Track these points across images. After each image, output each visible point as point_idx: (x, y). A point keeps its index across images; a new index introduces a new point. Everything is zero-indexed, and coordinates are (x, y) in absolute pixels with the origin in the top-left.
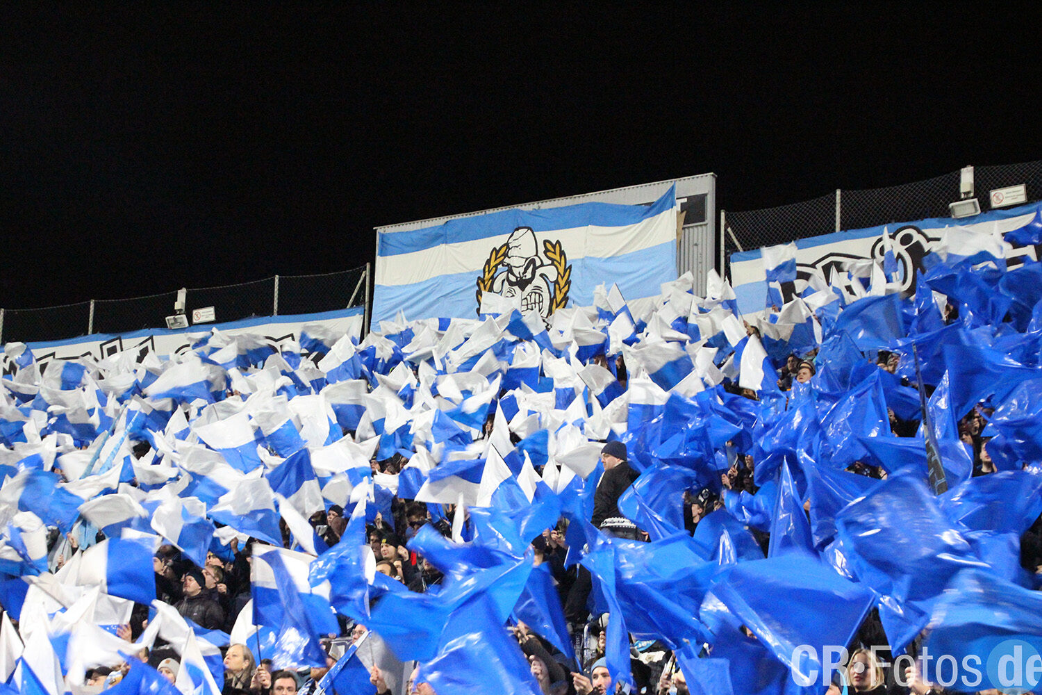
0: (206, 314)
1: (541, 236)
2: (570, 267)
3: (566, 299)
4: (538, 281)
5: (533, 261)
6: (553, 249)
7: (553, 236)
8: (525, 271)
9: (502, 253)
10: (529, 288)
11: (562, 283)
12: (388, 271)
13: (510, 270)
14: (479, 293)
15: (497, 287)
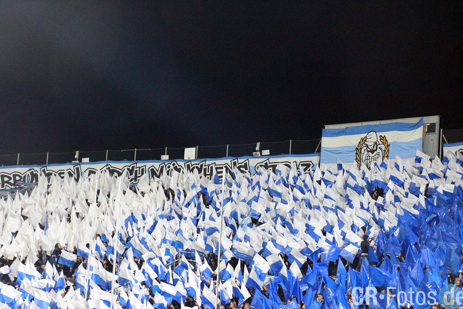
0: (266, 152)
1: (379, 134)
2: (389, 145)
3: (387, 157)
4: (379, 150)
5: (376, 143)
6: (383, 138)
7: (383, 134)
8: (374, 147)
9: (364, 140)
10: (375, 153)
11: (386, 150)
12: (326, 142)
13: (367, 146)
14: (357, 153)
15: (362, 152)
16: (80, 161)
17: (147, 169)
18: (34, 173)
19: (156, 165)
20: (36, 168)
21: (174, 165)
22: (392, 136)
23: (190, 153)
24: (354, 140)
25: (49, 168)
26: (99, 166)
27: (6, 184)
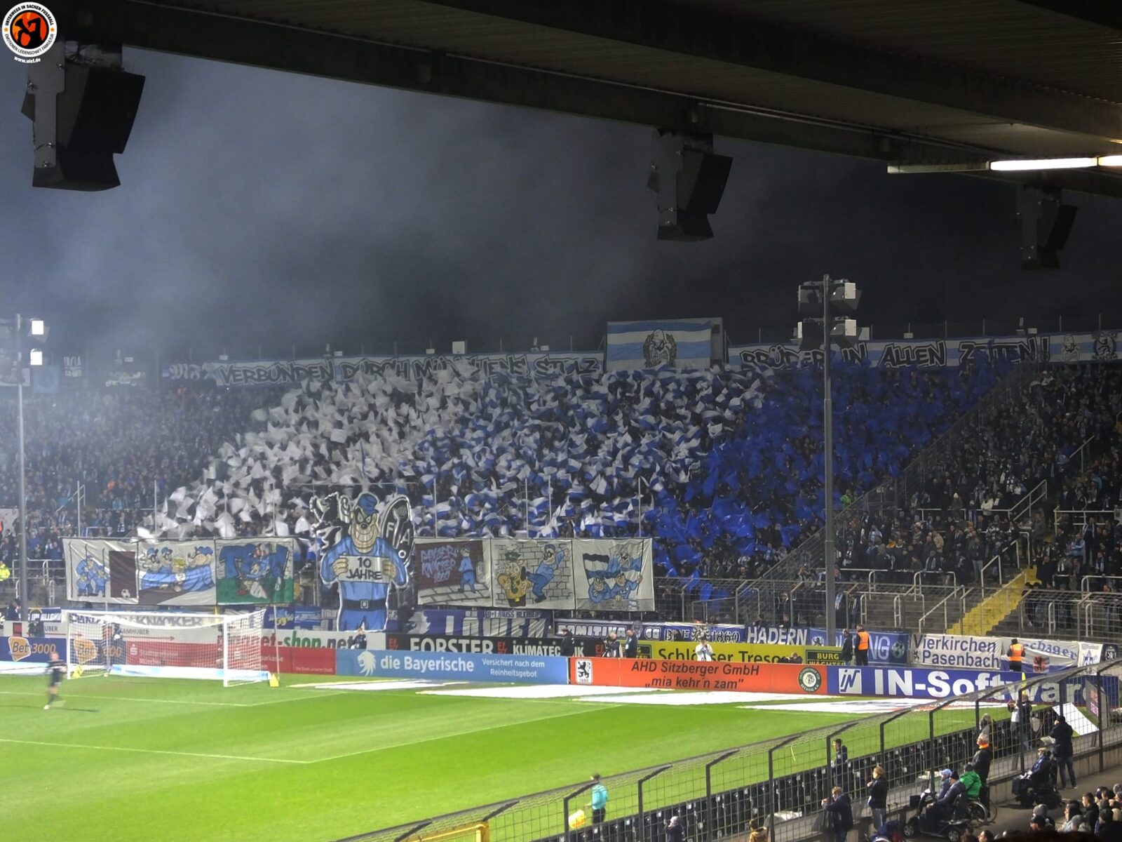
0: (545, 348)
1: (666, 332)
2: (676, 344)
3: (675, 356)
4: (665, 348)
5: (663, 341)
6: (669, 337)
7: (670, 333)
8: (661, 344)
9: (651, 337)
10: (662, 351)
11: (674, 350)
12: (612, 338)
13: (655, 344)
14: (644, 350)
15: (650, 349)
16: (333, 355)
17: (411, 363)
18: (280, 367)
19: (422, 360)
20: (282, 362)
21: (441, 359)
22: (679, 336)
23: (459, 347)
24: (642, 337)
25: (296, 362)
26: (354, 361)
27: (249, 380)
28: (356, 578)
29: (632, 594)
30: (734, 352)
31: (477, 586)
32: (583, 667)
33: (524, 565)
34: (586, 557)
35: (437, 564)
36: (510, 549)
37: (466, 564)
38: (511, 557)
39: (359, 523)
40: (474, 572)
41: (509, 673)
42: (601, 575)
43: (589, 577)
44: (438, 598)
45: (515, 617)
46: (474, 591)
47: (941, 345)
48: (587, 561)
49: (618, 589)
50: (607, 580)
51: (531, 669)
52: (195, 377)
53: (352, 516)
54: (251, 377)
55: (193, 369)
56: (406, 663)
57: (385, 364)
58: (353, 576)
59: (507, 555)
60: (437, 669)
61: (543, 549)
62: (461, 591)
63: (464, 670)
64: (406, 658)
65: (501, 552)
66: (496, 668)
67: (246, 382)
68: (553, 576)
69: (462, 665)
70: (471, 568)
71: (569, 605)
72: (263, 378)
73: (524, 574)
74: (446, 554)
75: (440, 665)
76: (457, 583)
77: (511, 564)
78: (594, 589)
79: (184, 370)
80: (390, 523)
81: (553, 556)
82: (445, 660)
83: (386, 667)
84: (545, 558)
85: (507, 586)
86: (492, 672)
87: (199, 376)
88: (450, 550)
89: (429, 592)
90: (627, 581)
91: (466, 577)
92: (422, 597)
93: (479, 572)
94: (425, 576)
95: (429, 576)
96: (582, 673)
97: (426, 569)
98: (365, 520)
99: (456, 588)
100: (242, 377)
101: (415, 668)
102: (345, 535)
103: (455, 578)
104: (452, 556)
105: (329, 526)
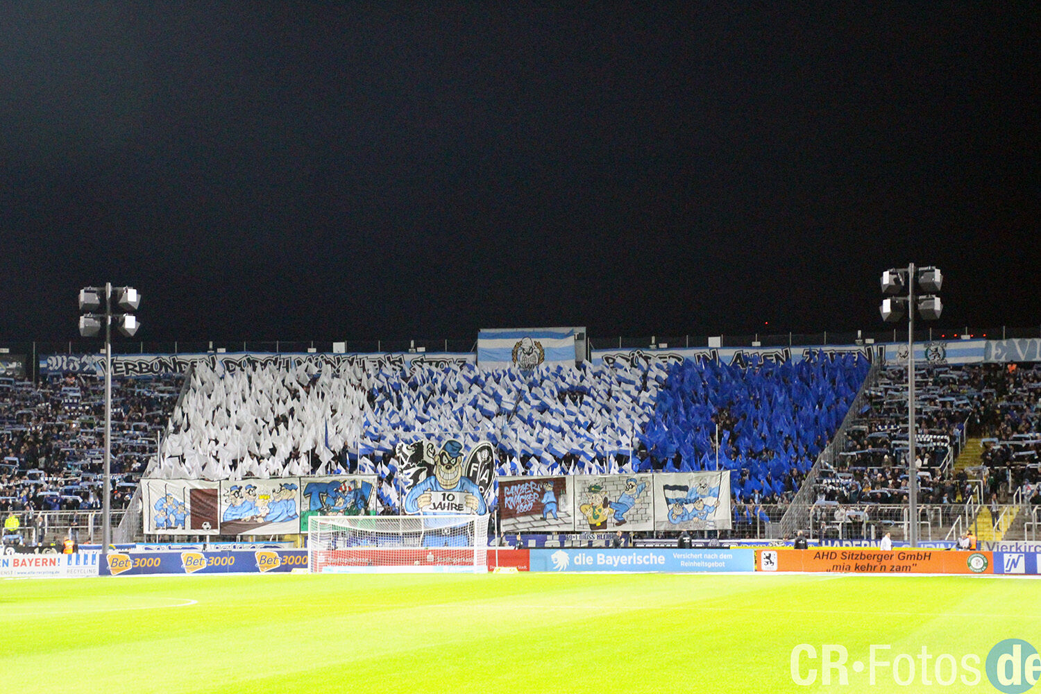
0: (422, 349)
1: (533, 340)
2: (543, 350)
3: (543, 359)
4: (534, 353)
5: (531, 347)
6: (537, 344)
7: (537, 340)
8: (529, 350)
9: (520, 344)
10: (531, 355)
11: (542, 354)
12: (482, 343)
13: (524, 349)
14: (513, 354)
15: (519, 353)
16: (216, 351)
17: (292, 360)
18: (163, 361)
19: (303, 357)
20: (164, 357)
21: (322, 357)
22: (545, 342)
24: (511, 343)
25: (179, 357)
26: (237, 357)
27: (130, 371)
28: (439, 510)
29: (710, 517)
30: (596, 355)
31: (559, 515)
32: (768, 558)
33: (607, 496)
34: (666, 487)
35: (519, 498)
36: (593, 483)
37: (549, 497)
38: (595, 489)
39: (444, 465)
40: (557, 503)
41: (698, 564)
42: (680, 502)
43: (668, 503)
44: (519, 526)
45: (596, 539)
46: (556, 519)
47: (786, 352)
48: (666, 491)
49: (696, 512)
50: (685, 506)
51: (719, 560)
52: (74, 368)
53: (438, 458)
54: (132, 369)
55: (73, 361)
56: (599, 559)
57: (267, 361)
58: (435, 508)
59: (590, 488)
60: (629, 563)
61: (625, 482)
62: (544, 519)
63: (656, 563)
64: (599, 555)
65: (584, 486)
66: (686, 560)
67: (127, 373)
68: (633, 504)
69: (653, 559)
70: (555, 500)
71: (648, 527)
72: (144, 370)
73: (606, 503)
74: (530, 489)
75: (632, 560)
76: (538, 512)
77: (593, 495)
78: (673, 513)
79: (63, 361)
80: (473, 464)
81: (634, 488)
82: (637, 556)
83: (580, 563)
84: (627, 489)
85: (589, 513)
86: (683, 563)
87: (78, 368)
88: (533, 486)
89: (511, 521)
90: (705, 505)
91: (549, 507)
92: (504, 526)
93: (561, 501)
94: (508, 507)
95: (511, 508)
96: (767, 562)
97: (509, 502)
98: (449, 462)
99: (538, 517)
100: (124, 369)
101: (608, 563)
102: (430, 474)
103: (538, 508)
104: (534, 491)
105: (414, 466)
